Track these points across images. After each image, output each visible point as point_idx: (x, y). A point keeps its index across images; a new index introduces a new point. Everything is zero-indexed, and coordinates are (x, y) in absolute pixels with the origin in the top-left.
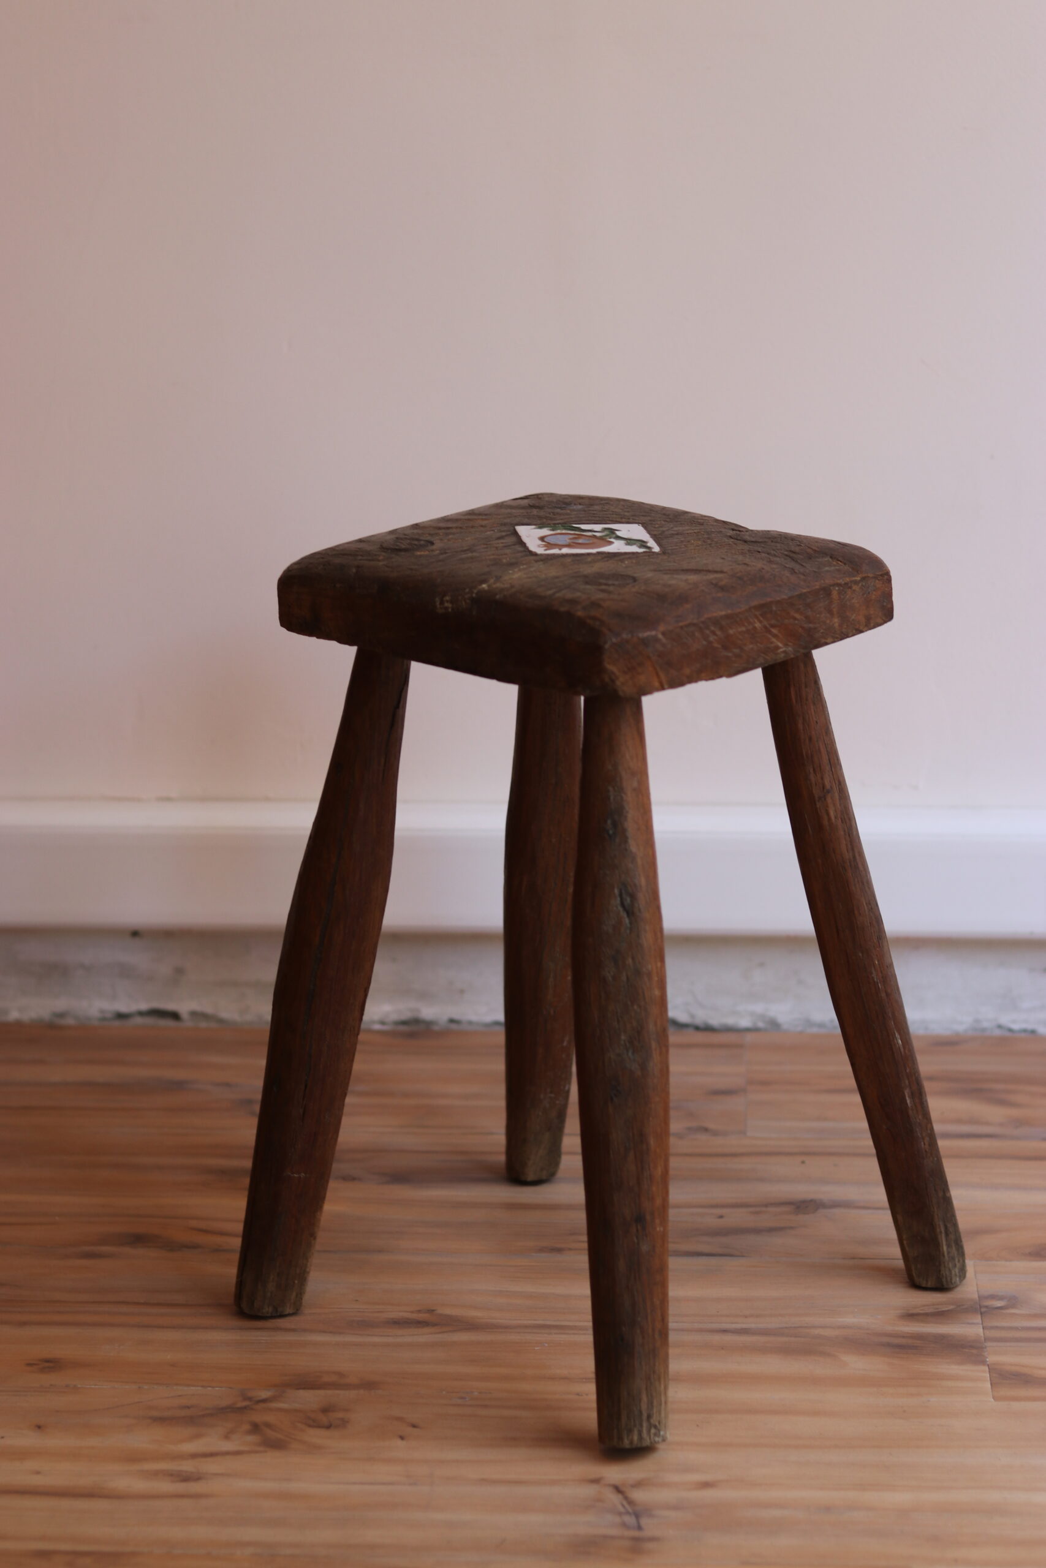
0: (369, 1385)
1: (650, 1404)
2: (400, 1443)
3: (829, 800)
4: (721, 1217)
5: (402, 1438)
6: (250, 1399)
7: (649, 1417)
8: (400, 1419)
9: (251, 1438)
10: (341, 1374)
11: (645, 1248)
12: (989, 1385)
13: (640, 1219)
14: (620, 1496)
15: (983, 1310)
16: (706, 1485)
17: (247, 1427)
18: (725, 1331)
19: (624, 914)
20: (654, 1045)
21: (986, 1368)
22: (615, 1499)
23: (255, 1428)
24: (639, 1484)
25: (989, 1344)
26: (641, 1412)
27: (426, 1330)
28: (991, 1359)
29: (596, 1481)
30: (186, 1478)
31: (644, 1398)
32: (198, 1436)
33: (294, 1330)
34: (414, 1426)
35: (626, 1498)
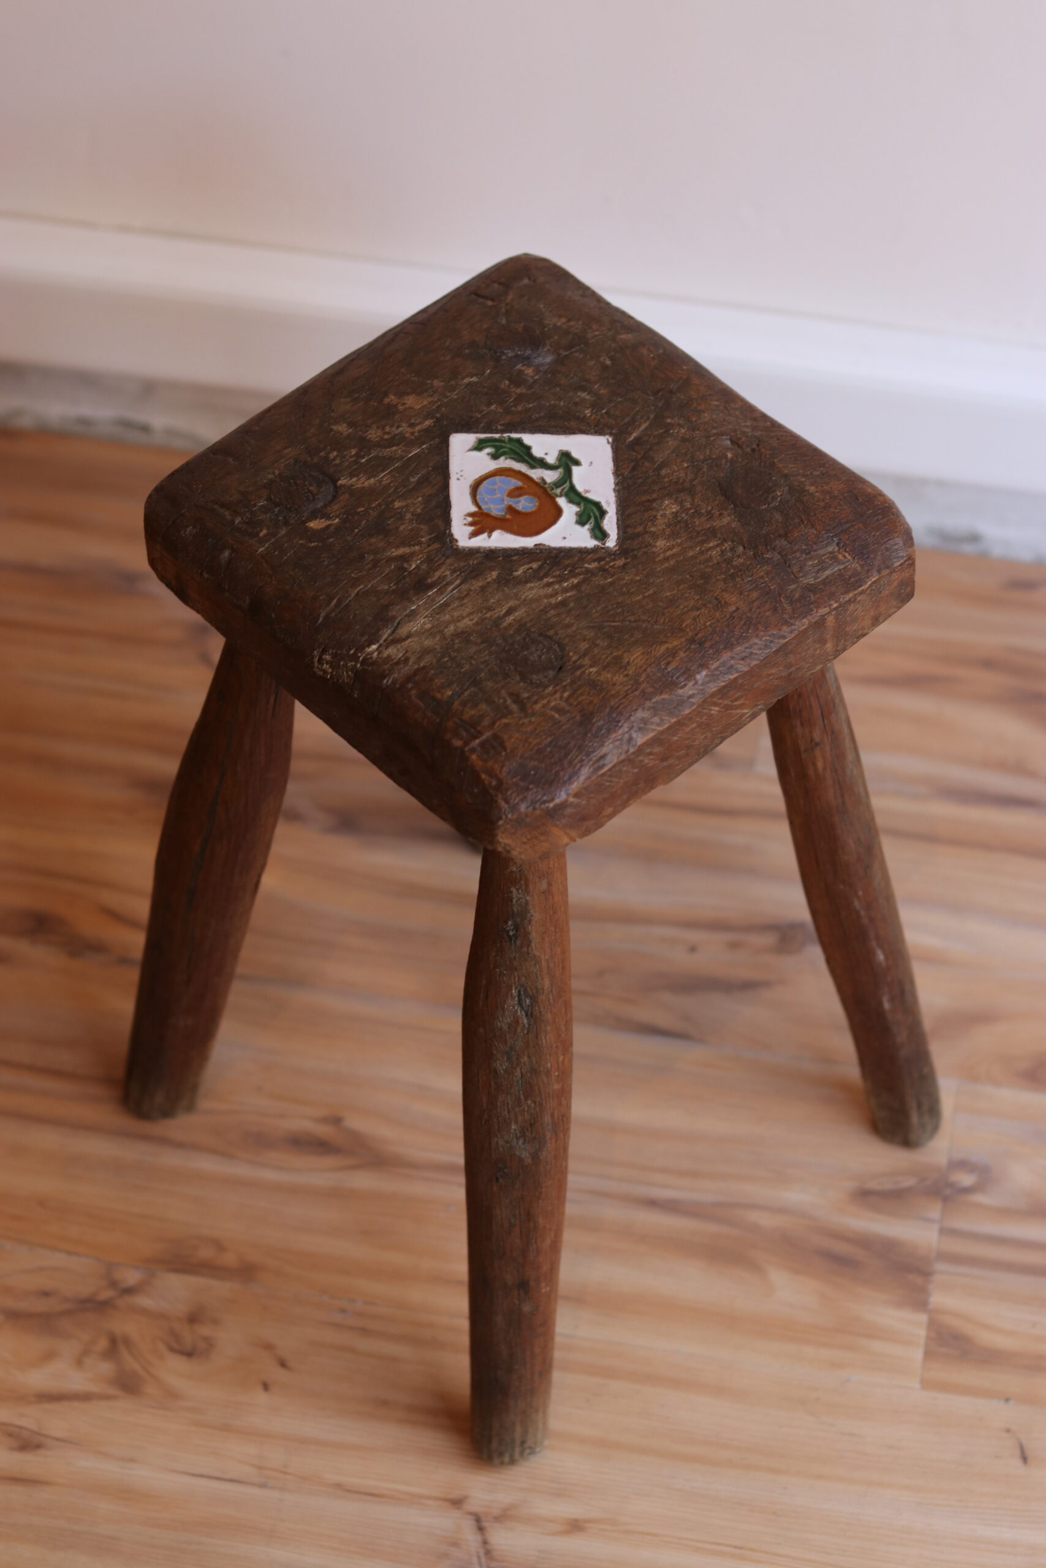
0: (246, 1272)
1: (525, 1432)
2: (261, 1398)
5: (266, 1387)
6: (113, 1284)
7: (523, 1443)
8: (269, 1347)
9: (106, 1368)
10: (219, 1245)
11: (526, 1308)
12: (918, 1354)
13: (524, 1286)
14: (479, 1538)
15: (948, 1192)
16: (575, 1526)
17: (103, 1343)
18: (652, 1203)
19: (520, 1013)
20: (548, 1135)
21: (923, 1318)
23: (115, 1346)
24: (504, 1516)
25: (939, 1266)
26: (513, 1441)
27: (328, 1161)
28: (937, 1299)
29: (457, 1503)
30: (28, 1443)
31: (518, 1429)
32: (49, 1356)
33: (180, 1145)
34: (283, 1364)
35: (485, 1542)
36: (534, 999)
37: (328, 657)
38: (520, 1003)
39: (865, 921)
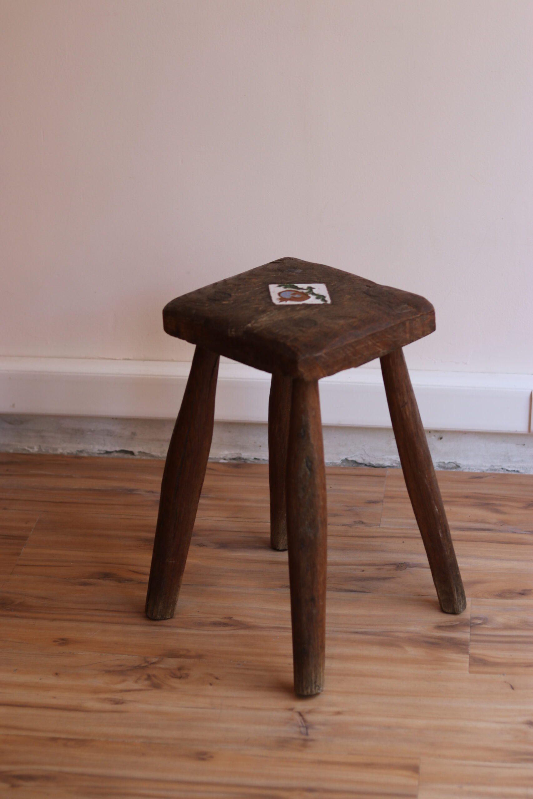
0: (199, 656)
1: (316, 677)
2: (210, 687)
3: (406, 407)
4: (363, 571)
5: (211, 684)
6: (148, 662)
7: (315, 682)
8: (211, 675)
9: (147, 683)
10: (188, 651)
11: (315, 611)
12: (468, 665)
13: (313, 600)
14: (301, 718)
15: (472, 625)
16: (338, 713)
17: (145, 677)
18: (357, 633)
19: (307, 470)
20: (320, 526)
21: (468, 656)
22: (298, 718)
23: (149, 677)
24: (310, 712)
25: (471, 643)
26: (312, 680)
27: (227, 628)
28: (471, 651)
29: (291, 710)
30: (117, 702)
31: (313, 674)
32: (124, 681)
33: (169, 626)
34: (217, 678)
35: (303, 719)
36: (312, 463)
37: (233, 330)
38: (307, 466)
39: (430, 490)
